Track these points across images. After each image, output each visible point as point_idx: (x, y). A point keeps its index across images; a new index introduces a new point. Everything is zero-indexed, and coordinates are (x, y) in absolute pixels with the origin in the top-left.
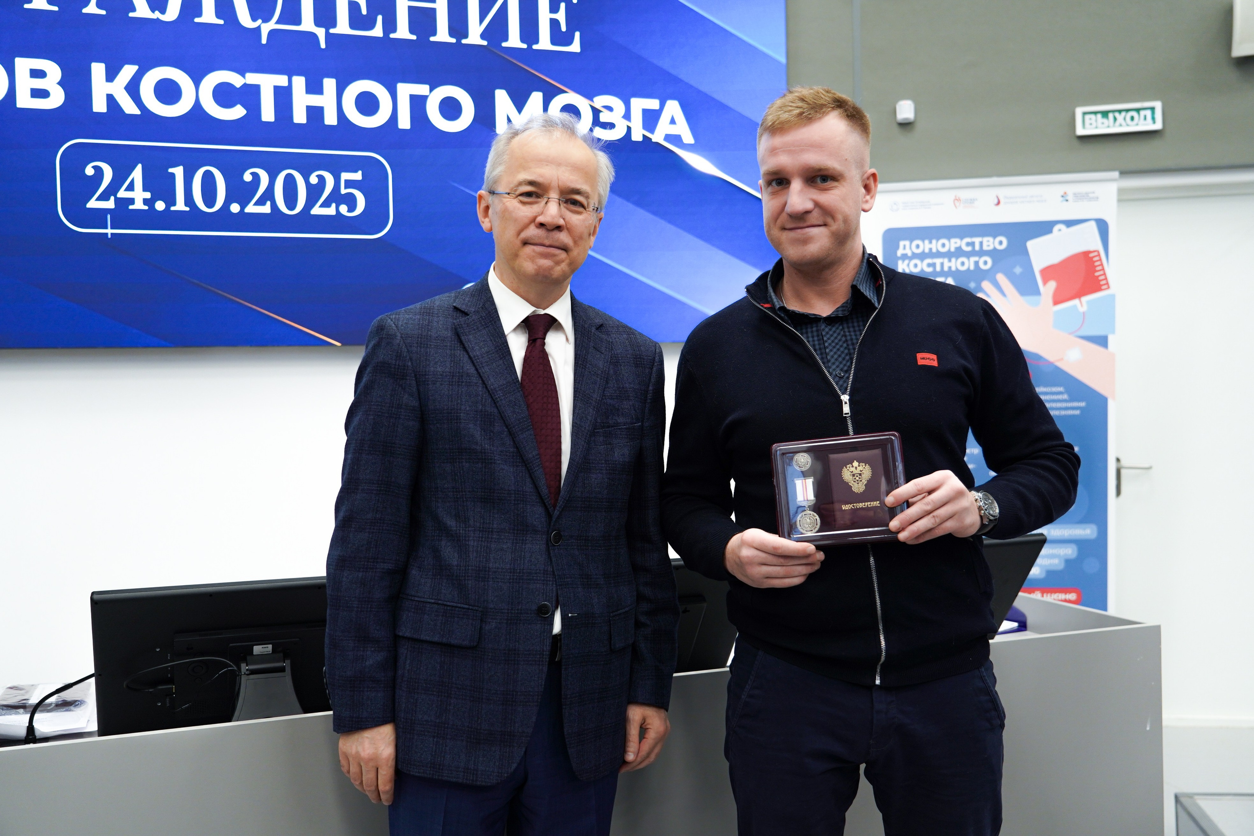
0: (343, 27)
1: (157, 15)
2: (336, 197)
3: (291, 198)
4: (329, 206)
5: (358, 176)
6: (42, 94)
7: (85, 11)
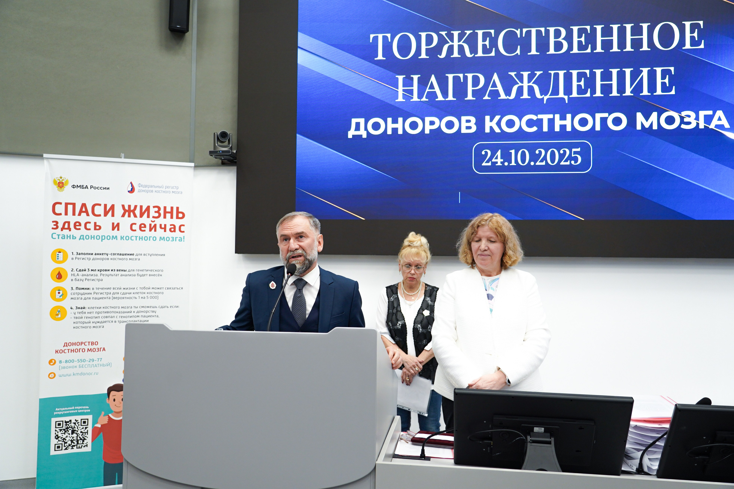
0: (575, 94)
1: (507, 96)
2: (570, 158)
3: (553, 159)
4: (567, 161)
5: (579, 150)
6: (469, 128)
7: (484, 98)
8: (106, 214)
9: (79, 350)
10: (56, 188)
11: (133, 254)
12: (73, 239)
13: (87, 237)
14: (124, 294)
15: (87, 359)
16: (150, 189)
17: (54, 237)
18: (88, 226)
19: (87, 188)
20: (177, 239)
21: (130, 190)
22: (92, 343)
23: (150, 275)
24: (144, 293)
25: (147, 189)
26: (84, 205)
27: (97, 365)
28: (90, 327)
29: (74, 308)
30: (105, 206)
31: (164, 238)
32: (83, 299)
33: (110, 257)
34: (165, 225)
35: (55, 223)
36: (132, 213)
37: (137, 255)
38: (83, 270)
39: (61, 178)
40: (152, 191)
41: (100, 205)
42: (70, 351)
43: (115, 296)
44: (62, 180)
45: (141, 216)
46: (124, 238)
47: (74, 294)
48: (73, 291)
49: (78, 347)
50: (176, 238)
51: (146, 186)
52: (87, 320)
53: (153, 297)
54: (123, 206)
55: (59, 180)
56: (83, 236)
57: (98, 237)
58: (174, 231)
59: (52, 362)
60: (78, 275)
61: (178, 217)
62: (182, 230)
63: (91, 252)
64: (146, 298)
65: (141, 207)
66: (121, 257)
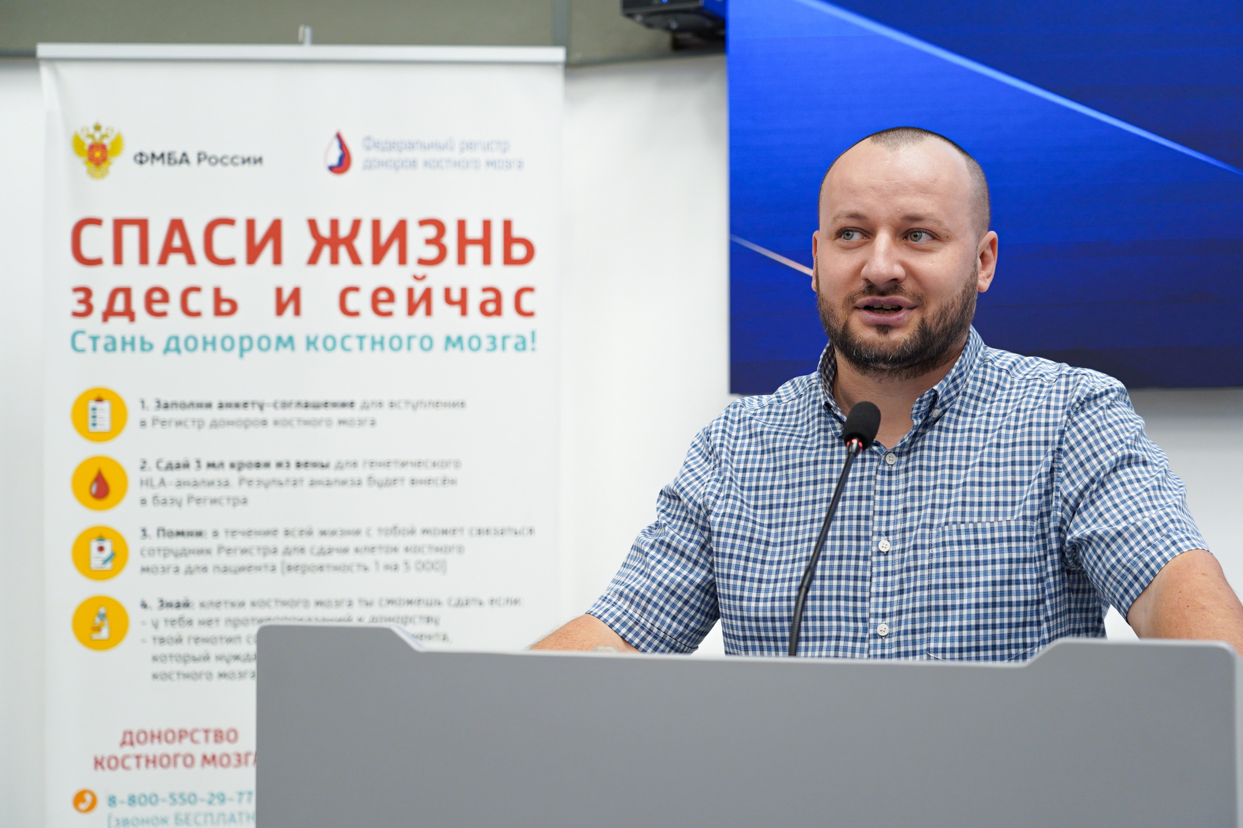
8: (253, 254)
9: (171, 761)
10: (81, 165)
11: (352, 404)
12: (143, 349)
13: (191, 344)
14: (322, 552)
15: (203, 794)
16: (407, 155)
17: (79, 345)
18: (194, 303)
19: (187, 161)
20: (510, 343)
21: (334, 160)
22: (216, 736)
23: (413, 482)
24: (395, 550)
25: (394, 155)
26: (177, 225)
27: (237, 817)
28: (209, 676)
29: (153, 603)
30: (251, 225)
31: (460, 339)
32: (182, 569)
33: (270, 414)
34: (464, 291)
35: (81, 295)
36: (343, 251)
37: (365, 406)
38: (178, 466)
39: (98, 128)
40: (413, 164)
41: (230, 222)
42: (143, 761)
43: (294, 560)
44: (103, 136)
45: (378, 255)
46: (319, 344)
47: (152, 552)
48: (148, 543)
49: (171, 749)
50: (504, 338)
51: (391, 146)
52: (198, 650)
53: (428, 566)
54: (313, 224)
55: (92, 136)
56: (177, 338)
57: (228, 343)
58: (498, 312)
59: (84, 801)
60: (162, 482)
61: (508, 260)
62: (526, 306)
63: (204, 399)
64: (402, 567)
65: (376, 225)
66: (310, 414)
